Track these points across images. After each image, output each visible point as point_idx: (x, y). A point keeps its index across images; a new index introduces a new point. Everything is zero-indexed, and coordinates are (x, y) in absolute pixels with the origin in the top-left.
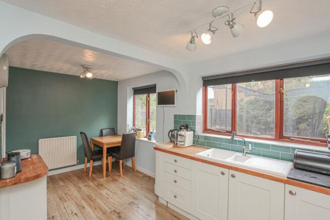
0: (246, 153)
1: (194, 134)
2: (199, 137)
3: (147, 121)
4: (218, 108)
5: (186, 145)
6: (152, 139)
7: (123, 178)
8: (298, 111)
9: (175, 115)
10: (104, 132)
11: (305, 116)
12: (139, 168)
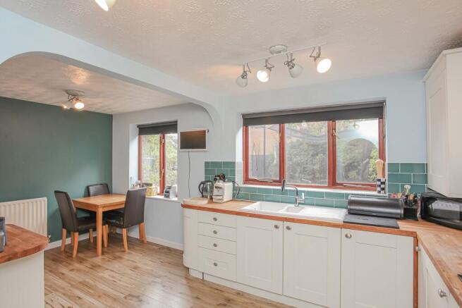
0: (299, 204)
1: (234, 185)
2: (239, 189)
3: (161, 172)
4: (254, 154)
5: (225, 200)
6: (171, 197)
7: (129, 253)
8: (348, 157)
9: (206, 163)
10: (92, 190)
11: (354, 162)
12: (149, 238)
